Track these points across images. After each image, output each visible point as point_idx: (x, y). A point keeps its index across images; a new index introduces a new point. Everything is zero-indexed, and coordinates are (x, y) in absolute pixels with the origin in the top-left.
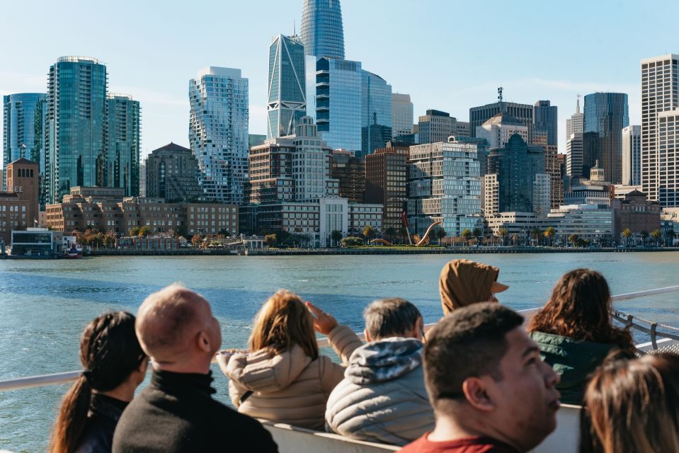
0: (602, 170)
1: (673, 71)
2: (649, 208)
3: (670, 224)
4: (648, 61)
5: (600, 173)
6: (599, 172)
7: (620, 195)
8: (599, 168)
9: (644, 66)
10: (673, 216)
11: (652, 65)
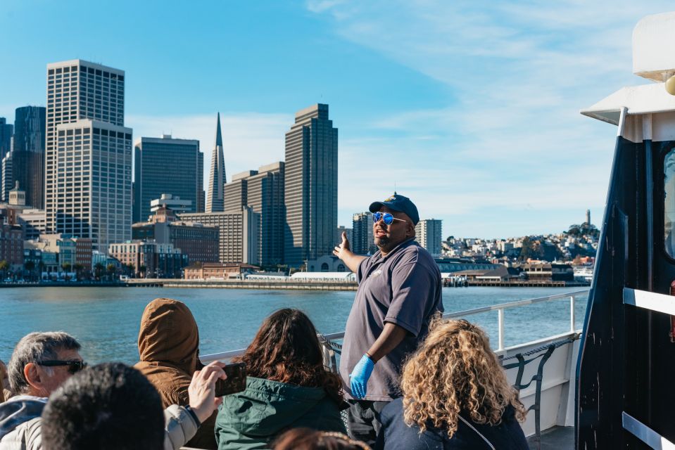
0: (23, 193)
1: (81, 79)
2: (7, 233)
3: (38, 254)
4: (54, 66)
5: (20, 196)
6: (18, 195)
7: (35, 221)
8: (18, 190)
9: (51, 72)
10: (47, 245)
11: (59, 71)
